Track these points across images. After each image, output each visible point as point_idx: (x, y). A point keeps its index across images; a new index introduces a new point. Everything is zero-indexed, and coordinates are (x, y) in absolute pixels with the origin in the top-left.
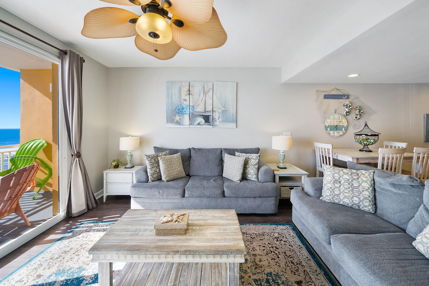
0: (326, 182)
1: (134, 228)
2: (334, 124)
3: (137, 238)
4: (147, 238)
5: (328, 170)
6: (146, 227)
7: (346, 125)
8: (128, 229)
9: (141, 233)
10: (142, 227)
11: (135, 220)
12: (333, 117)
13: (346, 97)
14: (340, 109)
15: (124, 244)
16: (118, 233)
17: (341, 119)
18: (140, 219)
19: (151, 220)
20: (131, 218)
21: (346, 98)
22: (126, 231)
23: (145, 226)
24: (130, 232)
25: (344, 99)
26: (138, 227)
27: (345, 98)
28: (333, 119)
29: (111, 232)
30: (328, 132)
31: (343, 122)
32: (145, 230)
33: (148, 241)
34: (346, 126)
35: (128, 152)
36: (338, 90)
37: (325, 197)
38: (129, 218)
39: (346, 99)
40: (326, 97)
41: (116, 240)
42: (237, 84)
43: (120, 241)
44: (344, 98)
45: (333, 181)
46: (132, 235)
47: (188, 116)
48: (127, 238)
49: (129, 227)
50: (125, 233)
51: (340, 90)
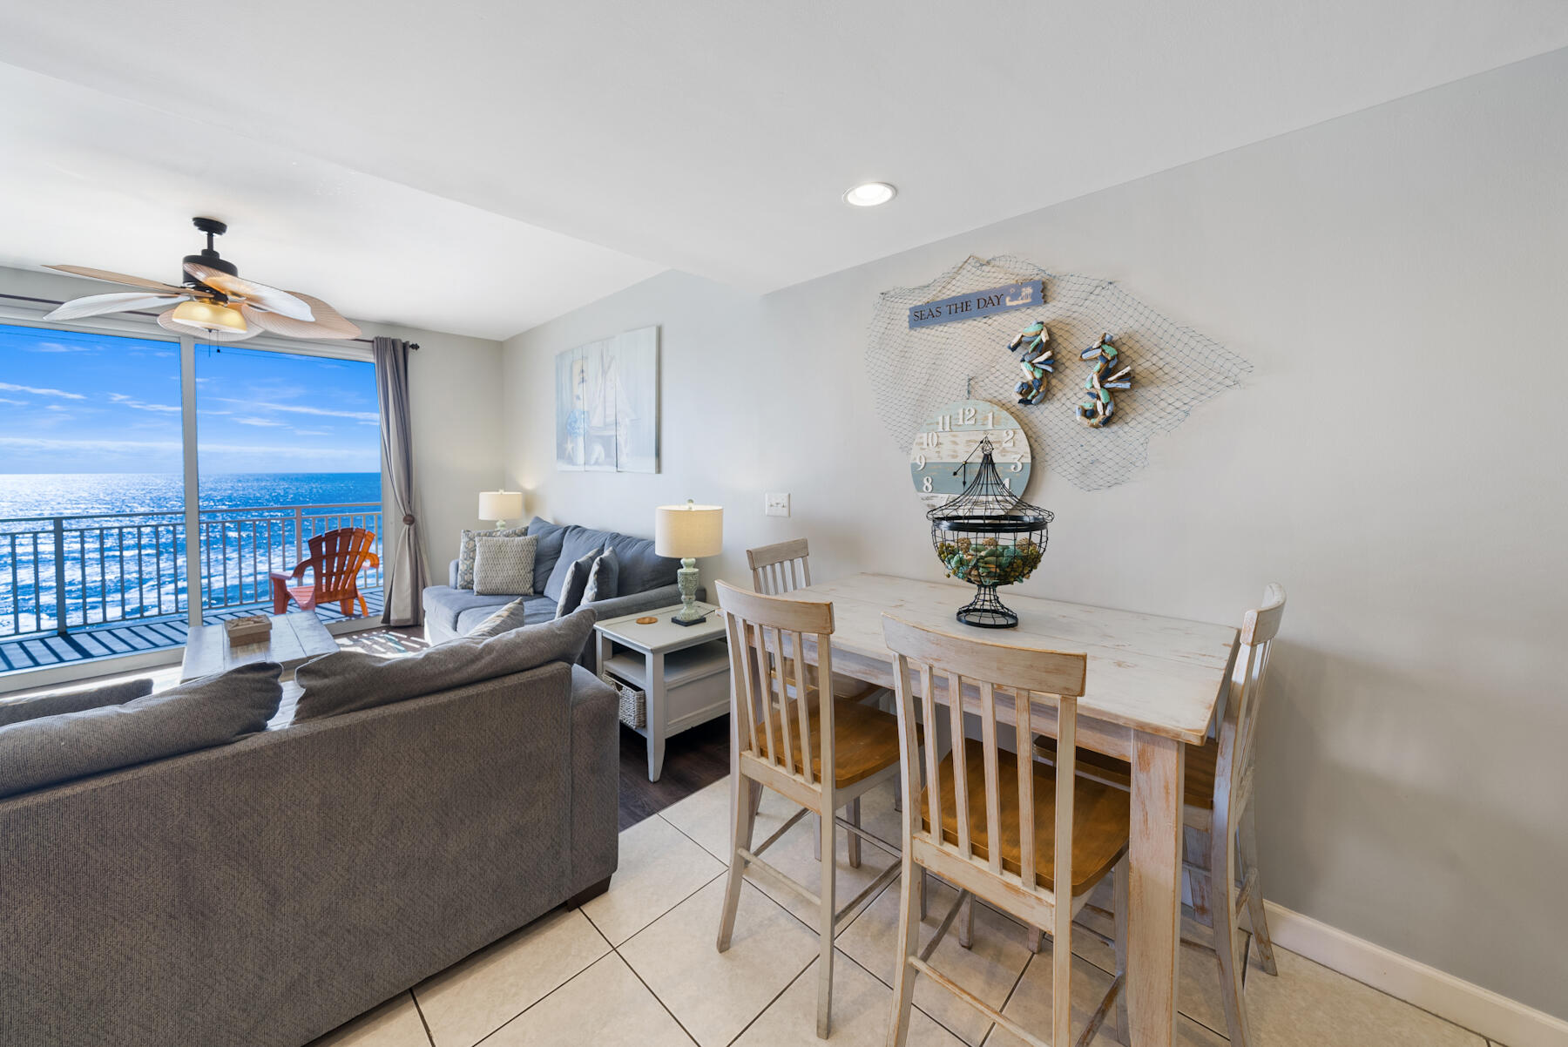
2: (955, 457)
7: (1024, 460)
12: (947, 418)
13: (1027, 297)
14: (993, 370)
17: (990, 426)
21: (1029, 300)
25: (1017, 308)
27: (1020, 302)
28: (947, 429)
30: (927, 499)
31: (1004, 445)
34: (1019, 468)
35: (498, 524)
36: (986, 268)
39: (1027, 306)
40: (923, 316)
42: (659, 330)
44: (1015, 303)
47: (582, 438)
51: (993, 263)
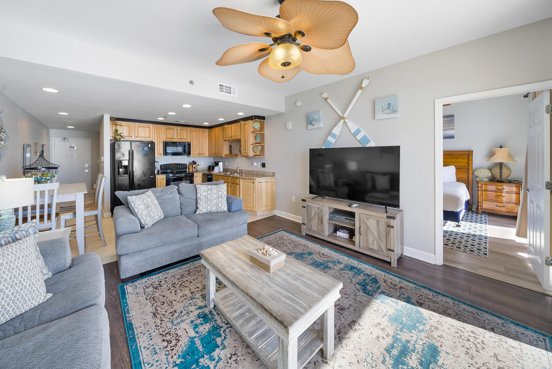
0: (142, 211)
1: (297, 283)
3: (299, 271)
4: (291, 267)
5: (137, 201)
6: (286, 277)
8: (303, 285)
9: (293, 274)
10: (289, 279)
11: (291, 294)
15: (311, 271)
16: (314, 285)
18: (285, 293)
19: (275, 284)
20: (295, 300)
22: (306, 283)
23: (286, 279)
24: (303, 281)
26: (293, 282)
29: (323, 291)
32: (288, 275)
33: (292, 264)
37: (149, 223)
38: (297, 303)
41: (317, 278)
43: (315, 275)
45: (146, 208)
46: (302, 276)
48: (308, 275)
49: (302, 287)
50: (308, 282)
